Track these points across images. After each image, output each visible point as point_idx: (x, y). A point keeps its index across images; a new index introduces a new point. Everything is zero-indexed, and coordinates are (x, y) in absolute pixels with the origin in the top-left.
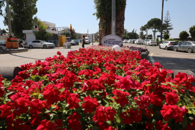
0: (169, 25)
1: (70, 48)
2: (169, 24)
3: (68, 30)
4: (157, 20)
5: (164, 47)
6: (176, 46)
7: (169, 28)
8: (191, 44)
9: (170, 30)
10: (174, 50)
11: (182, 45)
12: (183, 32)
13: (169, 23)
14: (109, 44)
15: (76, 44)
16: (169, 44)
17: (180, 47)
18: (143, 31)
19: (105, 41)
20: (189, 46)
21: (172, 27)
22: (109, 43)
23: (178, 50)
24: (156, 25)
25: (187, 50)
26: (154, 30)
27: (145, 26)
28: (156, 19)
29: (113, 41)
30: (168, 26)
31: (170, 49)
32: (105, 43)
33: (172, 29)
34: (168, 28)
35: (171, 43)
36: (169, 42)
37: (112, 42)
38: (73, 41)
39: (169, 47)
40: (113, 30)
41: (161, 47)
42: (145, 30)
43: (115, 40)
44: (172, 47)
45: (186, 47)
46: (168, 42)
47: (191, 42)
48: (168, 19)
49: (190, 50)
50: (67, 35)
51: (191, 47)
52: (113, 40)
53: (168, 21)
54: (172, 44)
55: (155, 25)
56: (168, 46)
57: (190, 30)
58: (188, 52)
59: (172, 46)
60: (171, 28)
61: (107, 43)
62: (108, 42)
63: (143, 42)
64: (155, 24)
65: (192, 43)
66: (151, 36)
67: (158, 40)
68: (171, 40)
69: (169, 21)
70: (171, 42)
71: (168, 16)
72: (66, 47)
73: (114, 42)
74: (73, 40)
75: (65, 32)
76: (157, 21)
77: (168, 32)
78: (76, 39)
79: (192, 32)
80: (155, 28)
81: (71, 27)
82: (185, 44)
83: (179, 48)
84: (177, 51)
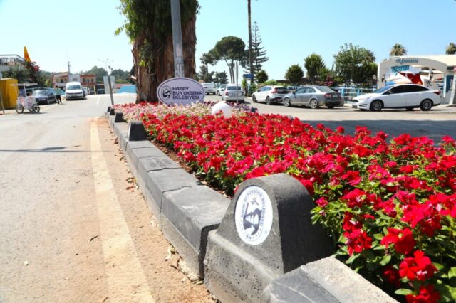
0: (260, 51)
1: (38, 112)
2: (259, 49)
3: (20, 62)
4: (235, 40)
5: (264, 99)
6: (287, 96)
7: (260, 57)
8: (315, 92)
9: (262, 61)
10: (283, 105)
11: (297, 94)
12: (294, 67)
13: (260, 46)
14: (176, 100)
15: (48, 101)
16: (273, 93)
17: (295, 97)
18: (206, 64)
19: (165, 91)
20: (311, 96)
21: (266, 56)
22: (174, 98)
23: (292, 103)
24: (234, 52)
25: (309, 102)
26: (230, 61)
27: (211, 52)
28: (233, 38)
29: (185, 91)
30: (259, 54)
31: (274, 102)
32: (165, 96)
33: (265, 60)
34: (258, 58)
35: (278, 91)
36: (273, 88)
37: (183, 94)
38: (37, 94)
39: (274, 99)
40: (178, 66)
41: (257, 99)
42: (211, 62)
43: (189, 90)
44: (279, 98)
45: (307, 98)
46: (270, 89)
47: (314, 87)
48: (258, 39)
49: (313, 104)
50: (19, 77)
51: (315, 97)
52: (184, 88)
53: (257, 42)
54: (278, 93)
55: (232, 52)
56: (272, 96)
57: (307, 63)
58: (310, 108)
59: (278, 95)
60: (264, 58)
61: (169, 96)
62: (172, 96)
63: (215, 90)
64: (231, 50)
65: (316, 89)
66: (223, 75)
67: (245, 83)
68: (273, 83)
69: (258, 44)
70: (276, 89)
71: (257, 33)
72: (25, 111)
73: (187, 93)
74: (38, 91)
75: (11, 70)
76: (234, 43)
77: (260, 66)
78: (46, 86)
79: (310, 66)
80: (233, 58)
81: (27, 56)
82: (305, 92)
83: (293, 99)
84: (290, 106)
